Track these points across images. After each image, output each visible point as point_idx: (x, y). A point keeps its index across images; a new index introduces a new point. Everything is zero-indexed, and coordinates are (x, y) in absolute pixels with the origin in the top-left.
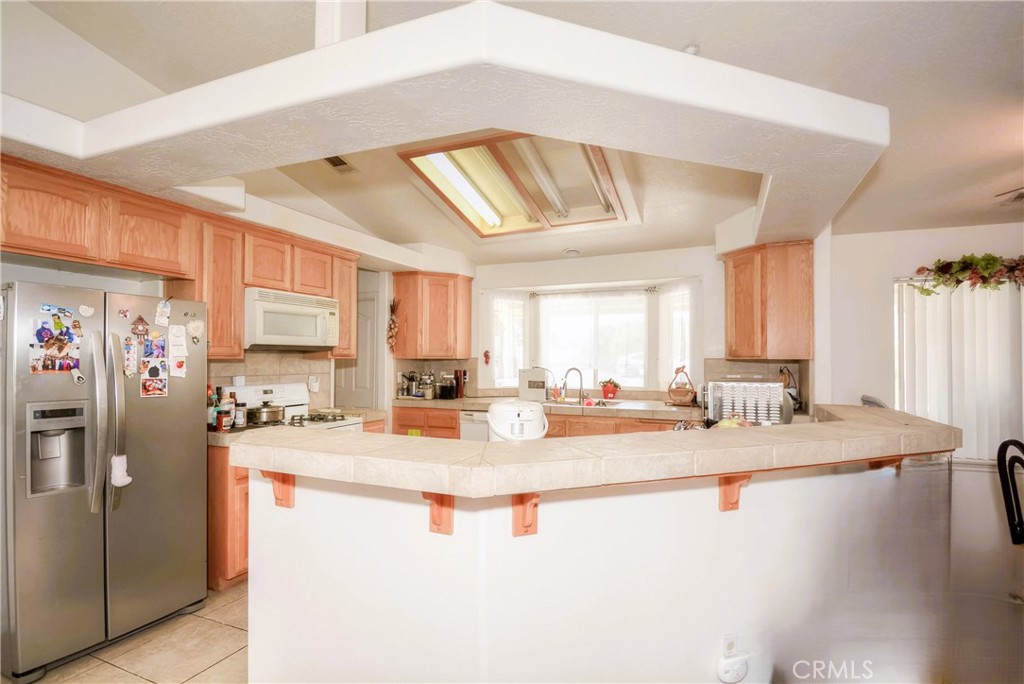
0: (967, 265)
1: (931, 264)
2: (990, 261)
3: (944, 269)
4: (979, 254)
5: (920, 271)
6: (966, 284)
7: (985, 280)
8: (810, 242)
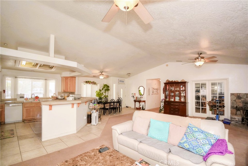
0: (88, 82)
1: (85, 81)
2: (90, 82)
3: (86, 82)
4: (89, 81)
5: (84, 82)
6: (88, 84)
7: (90, 83)
8: (75, 77)
